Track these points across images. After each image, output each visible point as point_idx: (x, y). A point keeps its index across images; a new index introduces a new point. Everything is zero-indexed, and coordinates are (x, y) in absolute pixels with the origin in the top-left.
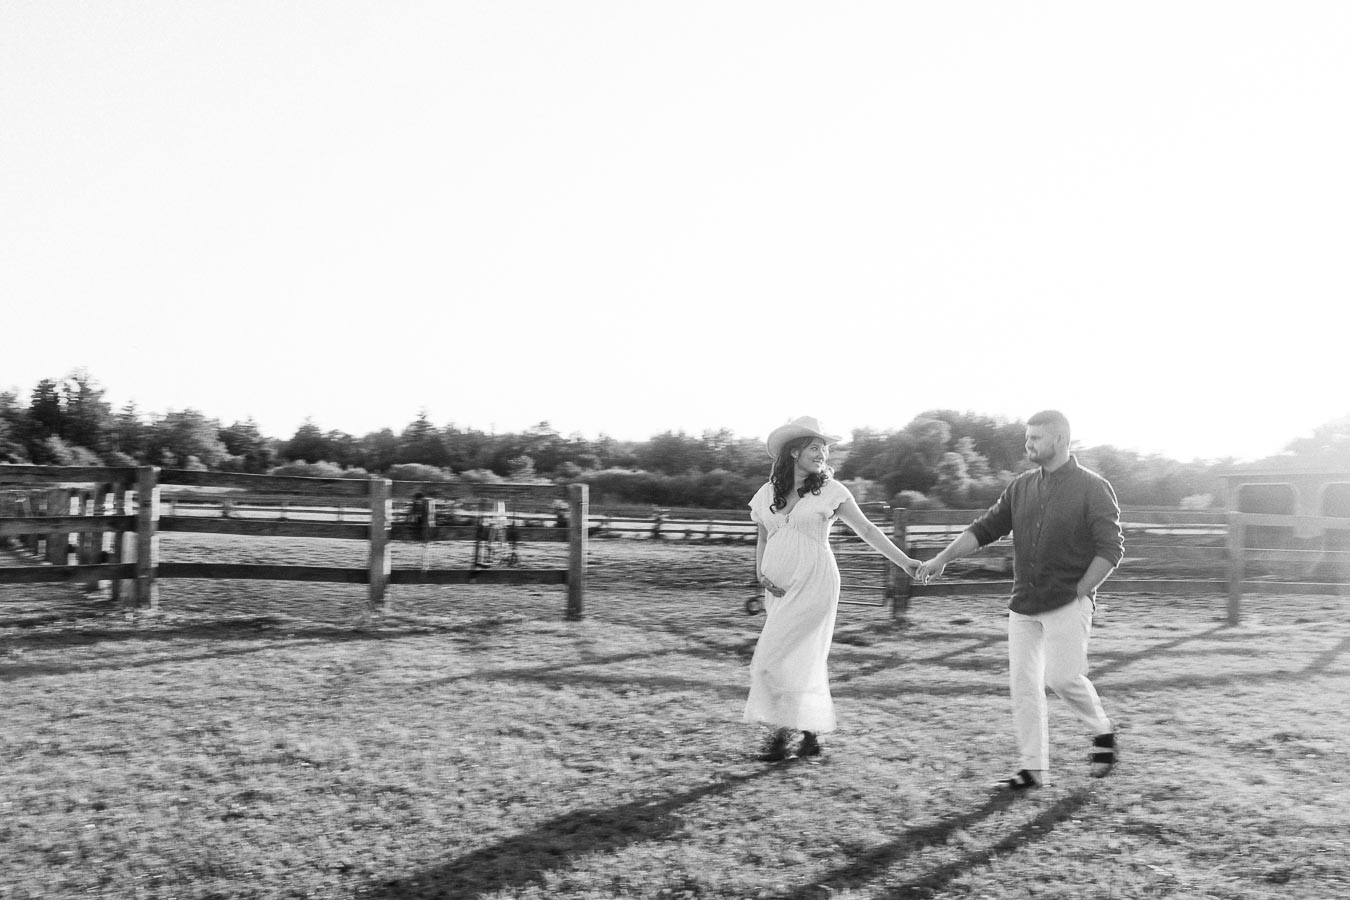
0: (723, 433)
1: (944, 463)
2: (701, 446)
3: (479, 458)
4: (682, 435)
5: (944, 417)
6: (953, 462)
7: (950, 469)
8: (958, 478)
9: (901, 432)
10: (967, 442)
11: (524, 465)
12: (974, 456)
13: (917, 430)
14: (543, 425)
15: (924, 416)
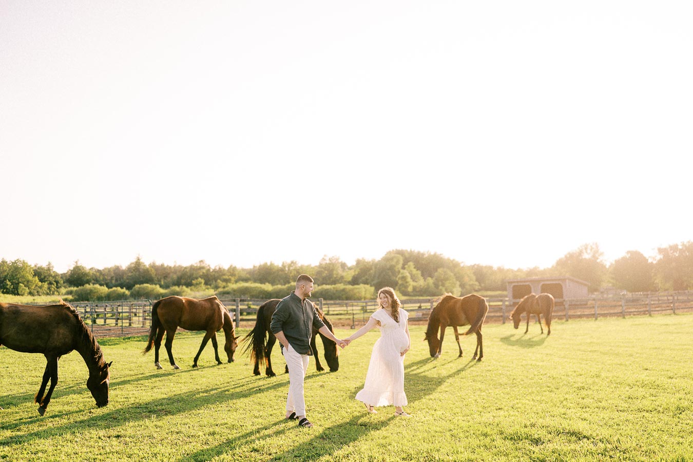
0: (292, 262)
1: (400, 276)
2: (282, 270)
3: (169, 280)
4: (271, 264)
5: (401, 253)
6: (405, 275)
7: (404, 278)
8: (407, 282)
9: (379, 261)
10: (411, 264)
11: (200, 283)
12: (414, 271)
13: (387, 259)
14: (201, 261)
15: (390, 252)
